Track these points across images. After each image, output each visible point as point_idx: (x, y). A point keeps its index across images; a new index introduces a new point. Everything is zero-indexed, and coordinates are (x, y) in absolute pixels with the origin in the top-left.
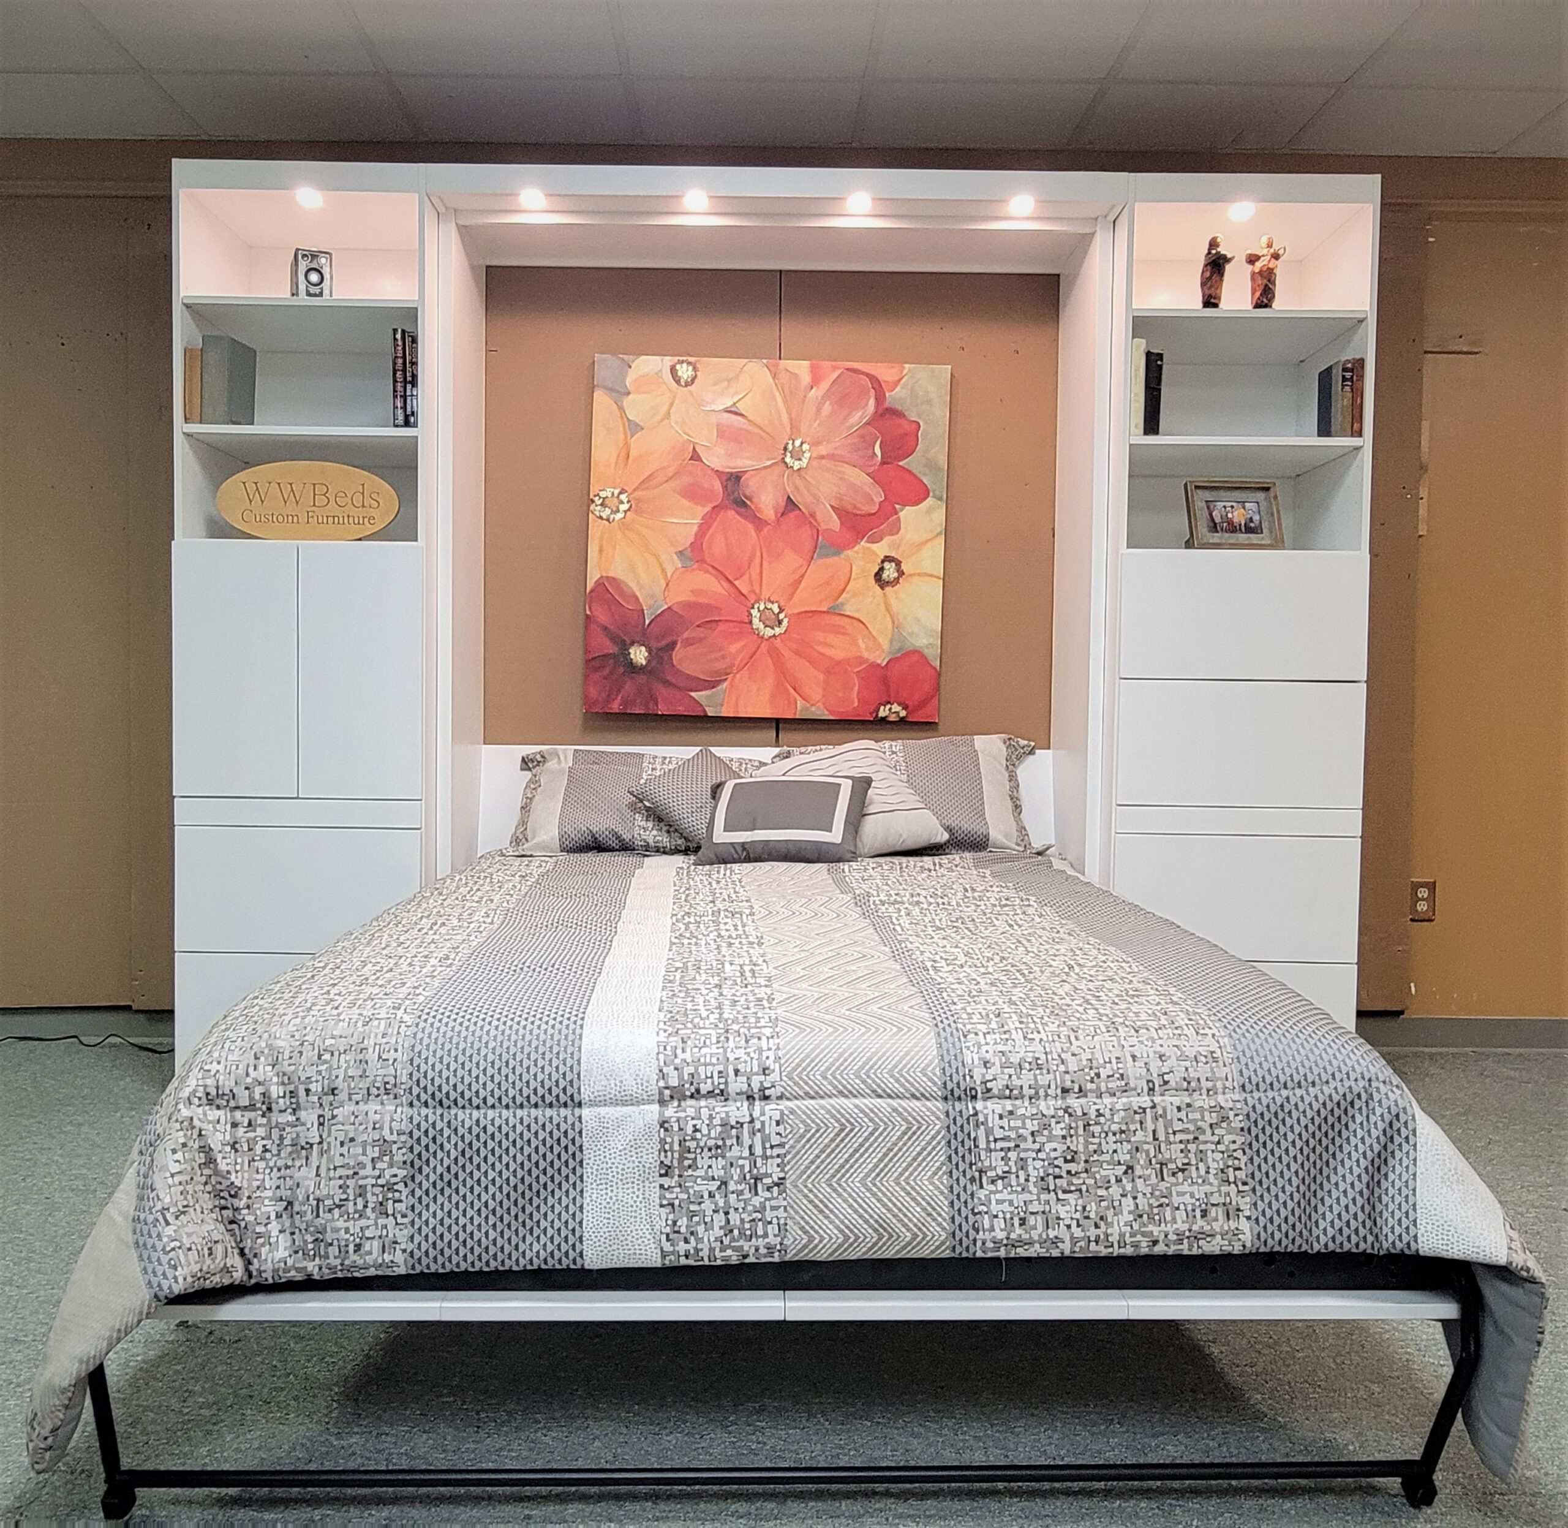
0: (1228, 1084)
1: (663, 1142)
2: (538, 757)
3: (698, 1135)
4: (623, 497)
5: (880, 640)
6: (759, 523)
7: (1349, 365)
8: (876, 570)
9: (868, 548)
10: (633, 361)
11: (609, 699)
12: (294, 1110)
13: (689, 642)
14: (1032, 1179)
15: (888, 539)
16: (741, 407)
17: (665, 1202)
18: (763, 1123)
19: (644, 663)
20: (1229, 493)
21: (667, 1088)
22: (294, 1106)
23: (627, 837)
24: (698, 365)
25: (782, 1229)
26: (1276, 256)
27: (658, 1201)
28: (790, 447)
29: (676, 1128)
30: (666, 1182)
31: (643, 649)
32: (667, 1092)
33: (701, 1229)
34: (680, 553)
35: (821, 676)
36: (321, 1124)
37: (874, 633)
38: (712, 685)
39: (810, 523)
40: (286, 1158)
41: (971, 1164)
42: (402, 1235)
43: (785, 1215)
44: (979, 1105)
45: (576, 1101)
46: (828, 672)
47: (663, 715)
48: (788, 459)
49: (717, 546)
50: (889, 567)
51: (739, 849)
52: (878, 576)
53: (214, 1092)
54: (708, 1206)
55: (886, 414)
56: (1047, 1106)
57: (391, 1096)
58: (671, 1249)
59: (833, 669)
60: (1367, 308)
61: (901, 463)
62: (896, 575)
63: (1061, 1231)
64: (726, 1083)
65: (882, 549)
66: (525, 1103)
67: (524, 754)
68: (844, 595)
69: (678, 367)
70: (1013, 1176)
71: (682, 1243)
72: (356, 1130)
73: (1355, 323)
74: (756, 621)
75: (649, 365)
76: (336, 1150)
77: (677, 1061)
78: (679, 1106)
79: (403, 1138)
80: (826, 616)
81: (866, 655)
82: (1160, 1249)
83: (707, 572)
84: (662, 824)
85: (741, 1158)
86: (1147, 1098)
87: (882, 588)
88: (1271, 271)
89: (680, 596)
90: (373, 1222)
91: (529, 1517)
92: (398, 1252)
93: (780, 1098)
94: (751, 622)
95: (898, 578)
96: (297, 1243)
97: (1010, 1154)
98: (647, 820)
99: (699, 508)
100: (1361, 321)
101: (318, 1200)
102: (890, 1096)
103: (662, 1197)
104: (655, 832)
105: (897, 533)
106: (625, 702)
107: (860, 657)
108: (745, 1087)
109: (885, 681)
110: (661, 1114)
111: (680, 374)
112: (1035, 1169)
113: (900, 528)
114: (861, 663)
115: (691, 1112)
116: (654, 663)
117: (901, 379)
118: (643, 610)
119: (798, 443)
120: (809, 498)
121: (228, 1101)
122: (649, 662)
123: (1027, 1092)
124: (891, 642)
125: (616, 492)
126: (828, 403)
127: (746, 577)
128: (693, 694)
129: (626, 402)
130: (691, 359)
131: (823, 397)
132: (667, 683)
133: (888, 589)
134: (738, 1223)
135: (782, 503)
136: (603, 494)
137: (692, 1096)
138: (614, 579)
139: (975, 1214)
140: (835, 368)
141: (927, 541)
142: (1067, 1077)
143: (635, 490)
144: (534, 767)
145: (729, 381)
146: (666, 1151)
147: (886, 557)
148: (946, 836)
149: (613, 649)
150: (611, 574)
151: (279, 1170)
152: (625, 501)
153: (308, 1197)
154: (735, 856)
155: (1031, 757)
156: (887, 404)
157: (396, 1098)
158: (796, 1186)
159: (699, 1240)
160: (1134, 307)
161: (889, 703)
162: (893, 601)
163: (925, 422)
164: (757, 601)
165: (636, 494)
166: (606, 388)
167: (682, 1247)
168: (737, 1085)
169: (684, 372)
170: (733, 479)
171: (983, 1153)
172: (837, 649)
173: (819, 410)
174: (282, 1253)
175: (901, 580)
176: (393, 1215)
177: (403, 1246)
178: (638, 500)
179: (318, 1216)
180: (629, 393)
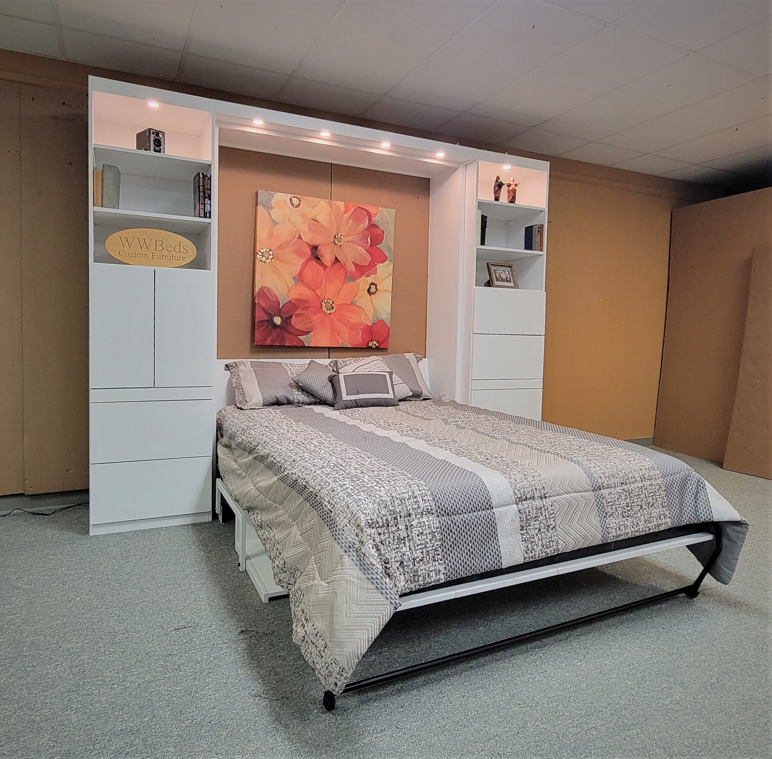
0: (659, 476)
1: (520, 518)
2: (234, 364)
3: (530, 514)
4: (270, 253)
5: (369, 316)
6: (325, 267)
7: (540, 226)
8: (368, 288)
9: (365, 279)
10: (275, 194)
11: (265, 340)
12: (396, 525)
13: (298, 316)
14: (619, 514)
15: (372, 276)
16: (318, 218)
17: (523, 539)
18: (547, 506)
19: (280, 324)
20: (500, 267)
21: (517, 498)
22: (396, 523)
23: (291, 398)
24: (301, 199)
25: (557, 543)
26: (516, 185)
27: (521, 539)
28: (337, 237)
29: (523, 512)
30: (522, 532)
31: (279, 317)
32: (518, 499)
33: (535, 547)
34: (294, 278)
35: (348, 330)
36: (407, 529)
37: (367, 313)
38: (307, 333)
39: (344, 268)
40: (396, 545)
41: (604, 512)
42: (442, 568)
43: (557, 538)
44: (602, 491)
45: (491, 507)
46: (350, 328)
47: (287, 346)
48: (336, 241)
49: (308, 275)
50: (373, 287)
51: (353, 402)
52: (369, 290)
53: (370, 521)
54: (536, 539)
55: (373, 226)
56: (619, 489)
57: (431, 514)
58: (527, 556)
59: (352, 327)
60: (545, 207)
61: (377, 246)
62: (375, 290)
63: (629, 531)
64: (534, 494)
65: (370, 280)
66: (476, 510)
67: (227, 363)
68: (356, 298)
69: (293, 199)
70: (614, 514)
71: (530, 553)
72: (422, 529)
73: (538, 212)
74: (323, 307)
75: (280, 197)
76: (416, 538)
77: (518, 488)
78: (522, 504)
79: (438, 530)
80: (349, 306)
81: (364, 321)
82: (651, 531)
83: (305, 286)
84: (304, 393)
85: (543, 520)
86: (641, 483)
87: (370, 295)
88: (515, 190)
89: (294, 296)
90: (431, 564)
91: (471, 667)
92: (441, 575)
93: (549, 497)
94: (322, 308)
95: (376, 291)
96: (407, 578)
97: (613, 507)
98: (298, 391)
99: (301, 259)
100: (542, 211)
101: (414, 559)
102: (579, 492)
103: (522, 538)
104: (302, 396)
105: (376, 274)
106: (273, 340)
107: (362, 323)
108: (540, 495)
109: (371, 332)
110: (518, 508)
111: (294, 202)
112: (620, 510)
113: (377, 272)
114: (363, 325)
115: (526, 506)
116: (284, 324)
117: (377, 213)
118: (279, 302)
119: (339, 235)
120: (344, 258)
121: (376, 525)
122: (282, 323)
123: (613, 485)
124: (373, 317)
125: (268, 250)
126: (351, 220)
127: (320, 289)
128: (299, 337)
129: (272, 212)
130: (298, 196)
131: (350, 217)
132: (289, 332)
133: (372, 296)
134: (545, 543)
135: (334, 259)
136: (262, 251)
137: (525, 500)
138: (267, 288)
139: (607, 528)
140: (354, 206)
141: (387, 277)
142: (621, 479)
143: (276, 250)
144: (232, 369)
145: (313, 207)
146: (522, 521)
147: (372, 283)
148: (411, 394)
149: (267, 318)
150: (266, 285)
151: (394, 550)
152: (271, 254)
153: (409, 559)
154: (352, 405)
155: (421, 361)
156: (372, 223)
157: (432, 514)
158: (559, 527)
159: (535, 551)
160: (478, 198)
161: (372, 341)
162: (374, 301)
163: (386, 231)
164: (324, 299)
165: (276, 252)
166: (264, 205)
167: (531, 555)
168: (537, 494)
169: (295, 201)
170: (315, 248)
171: (606, 507)
172: (353, 319)
173: (347, 223)
174: (403, 583)
175: (377, 292)
176: (437, 560)
177: (443, 572)
178: (277, 254)
179: (415, 565)
180: (273, 208)
